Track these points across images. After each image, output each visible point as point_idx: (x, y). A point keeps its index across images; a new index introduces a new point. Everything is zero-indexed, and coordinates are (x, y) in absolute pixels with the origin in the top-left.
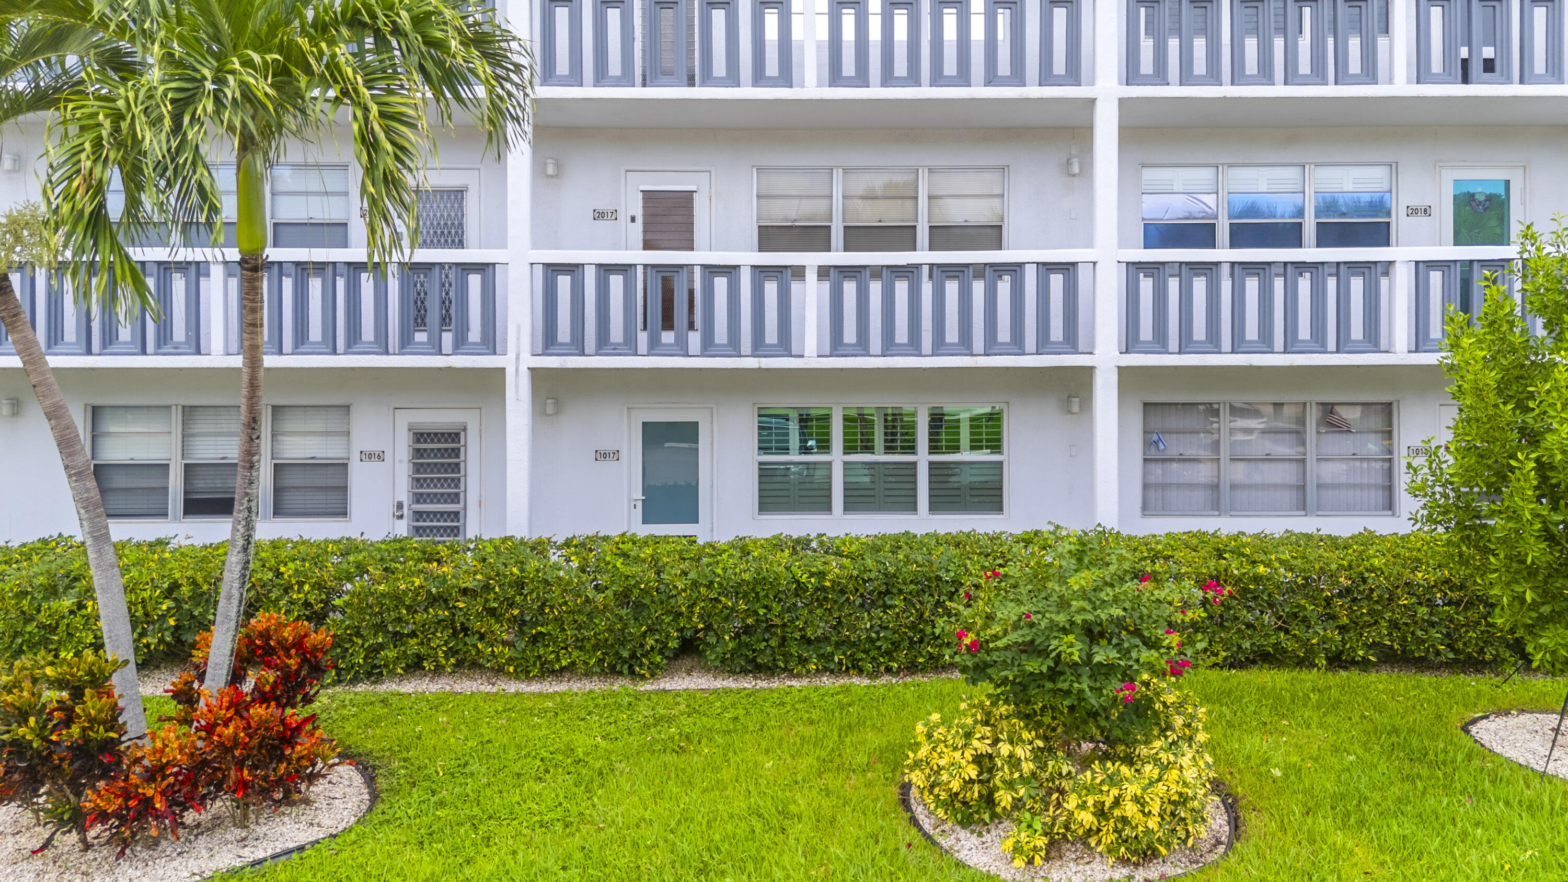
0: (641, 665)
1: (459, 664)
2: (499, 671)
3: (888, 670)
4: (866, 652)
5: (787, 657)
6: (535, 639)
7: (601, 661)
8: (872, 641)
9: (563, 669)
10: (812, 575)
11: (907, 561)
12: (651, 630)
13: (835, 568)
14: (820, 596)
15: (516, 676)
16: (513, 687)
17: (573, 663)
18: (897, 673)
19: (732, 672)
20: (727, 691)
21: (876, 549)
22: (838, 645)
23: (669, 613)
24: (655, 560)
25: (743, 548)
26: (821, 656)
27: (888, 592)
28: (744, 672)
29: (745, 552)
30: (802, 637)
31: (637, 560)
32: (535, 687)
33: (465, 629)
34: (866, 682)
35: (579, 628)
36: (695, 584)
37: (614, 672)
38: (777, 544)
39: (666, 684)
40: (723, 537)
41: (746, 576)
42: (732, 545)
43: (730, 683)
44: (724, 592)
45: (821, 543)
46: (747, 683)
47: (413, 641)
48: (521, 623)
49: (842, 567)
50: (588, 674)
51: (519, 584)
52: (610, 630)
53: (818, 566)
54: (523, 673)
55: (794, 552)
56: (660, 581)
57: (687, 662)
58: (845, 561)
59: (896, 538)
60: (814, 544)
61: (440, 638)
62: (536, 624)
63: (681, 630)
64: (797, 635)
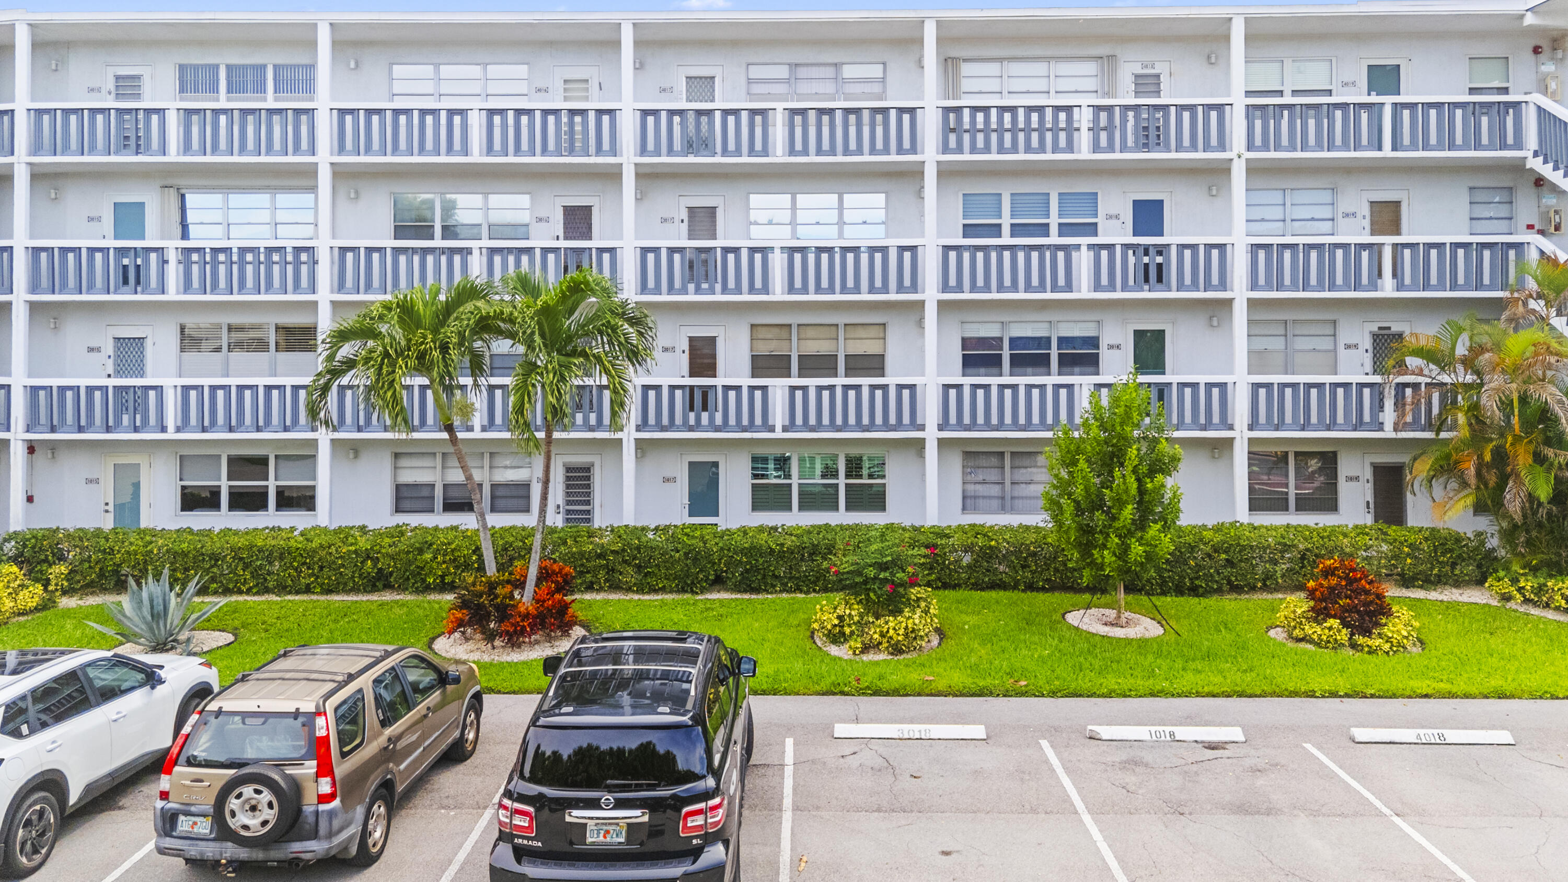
0: (696, 587)
1: (610, 587)
2: (629, 590)
3: (814, 591)
4: (803, 582)
5: (766, 584)
6: (646, 575)
7: (677, 585)
8: (807, 577)
9: (660, 589)
10: (778, 545)
11: (824, 538)
12: (701, 571)
13: (789, 542)
14: (781, 555)
15: (637, 592)
16: (636, 597)
17: (664, 586)
18: (818, 592)
19: (740, 592)
20: (737, 599)
21: (809, 532)
22: (790, 578)
23: (709, 563)
24: (702, 537)
25: (744, 531)
26: (782, 584)
27: (814, 553)
28: (745, 591)
29: (745, 533)
30: (773, 575)
31: (693, 537)
32: (647, 597)
33: (613, 570)
34: (804, 596)
35: (667, 569)
36: (722, 549)
37: (683, 591)
38: (761, 529)
39: (709, 596)
40: (734, 525)
41: (746, 545)
42: (739, 530)
43: (739, 596)
44: (736, 553)
45: (783, 529)
46: (746, 596)
47: (588, 576)
48: (639, 567)
49: (793, 541)
50: (671, 592)
51: (638, 548)
52: (681, 571)
53: (781, 540)
54: (640, 591)
55: (770, 533)
56: (705, 547)
57: (718, 587)
58: (793, 538)
59: (820, 527)
60: (780, 530)
61: (602, 574)
62: (647, 567)
63: (715, 571)
64: (770, 574)
